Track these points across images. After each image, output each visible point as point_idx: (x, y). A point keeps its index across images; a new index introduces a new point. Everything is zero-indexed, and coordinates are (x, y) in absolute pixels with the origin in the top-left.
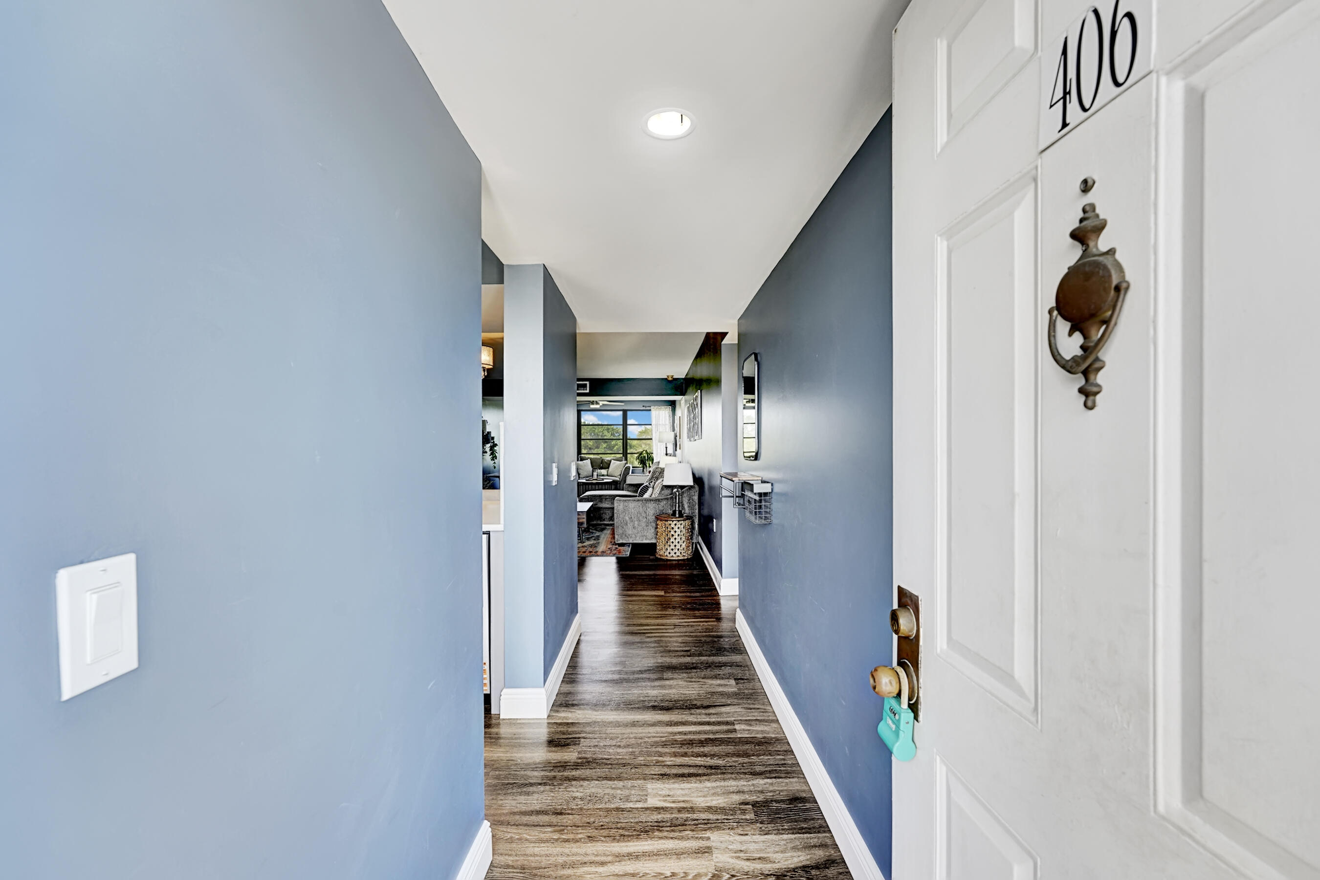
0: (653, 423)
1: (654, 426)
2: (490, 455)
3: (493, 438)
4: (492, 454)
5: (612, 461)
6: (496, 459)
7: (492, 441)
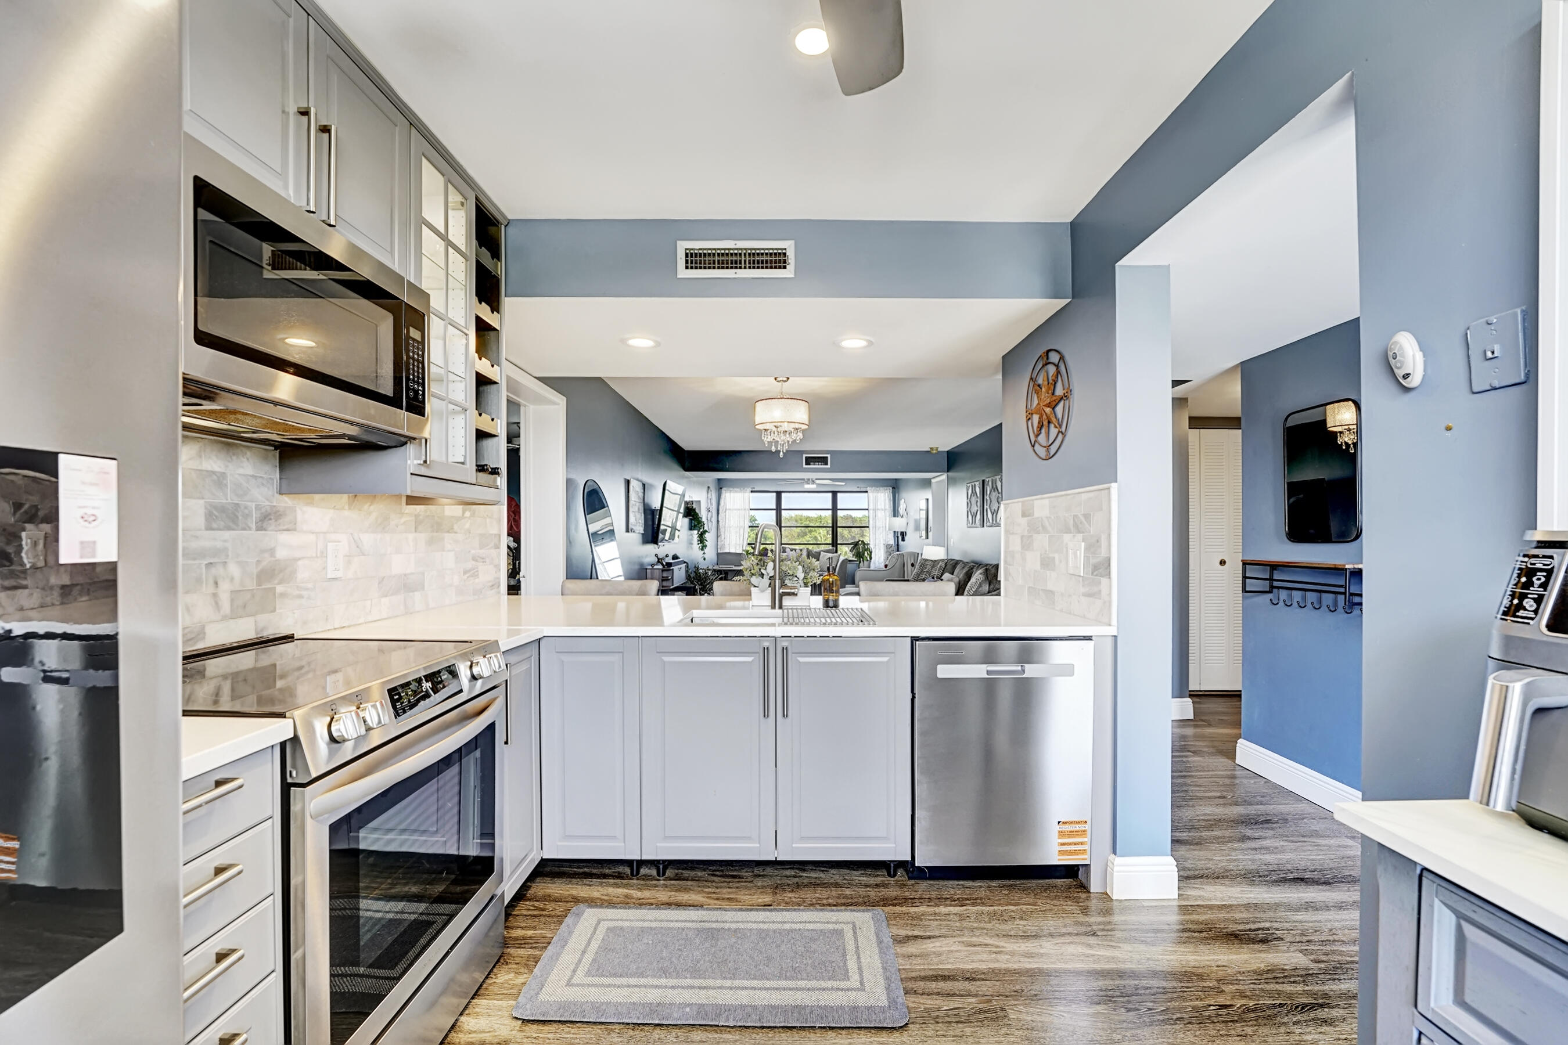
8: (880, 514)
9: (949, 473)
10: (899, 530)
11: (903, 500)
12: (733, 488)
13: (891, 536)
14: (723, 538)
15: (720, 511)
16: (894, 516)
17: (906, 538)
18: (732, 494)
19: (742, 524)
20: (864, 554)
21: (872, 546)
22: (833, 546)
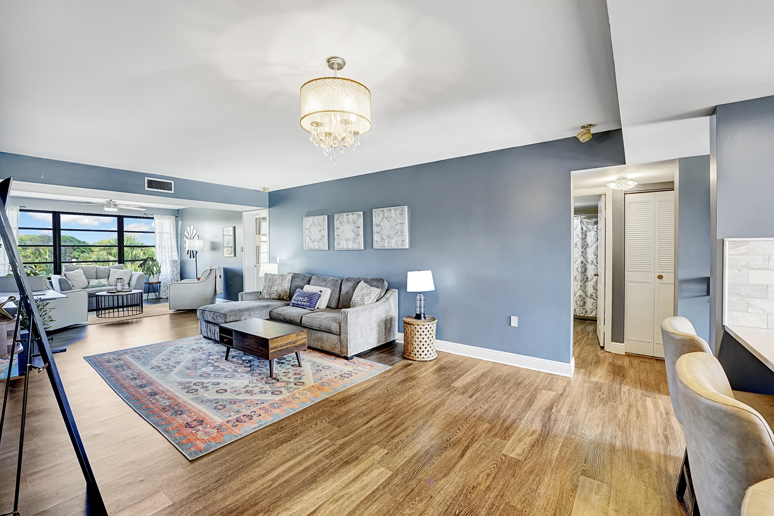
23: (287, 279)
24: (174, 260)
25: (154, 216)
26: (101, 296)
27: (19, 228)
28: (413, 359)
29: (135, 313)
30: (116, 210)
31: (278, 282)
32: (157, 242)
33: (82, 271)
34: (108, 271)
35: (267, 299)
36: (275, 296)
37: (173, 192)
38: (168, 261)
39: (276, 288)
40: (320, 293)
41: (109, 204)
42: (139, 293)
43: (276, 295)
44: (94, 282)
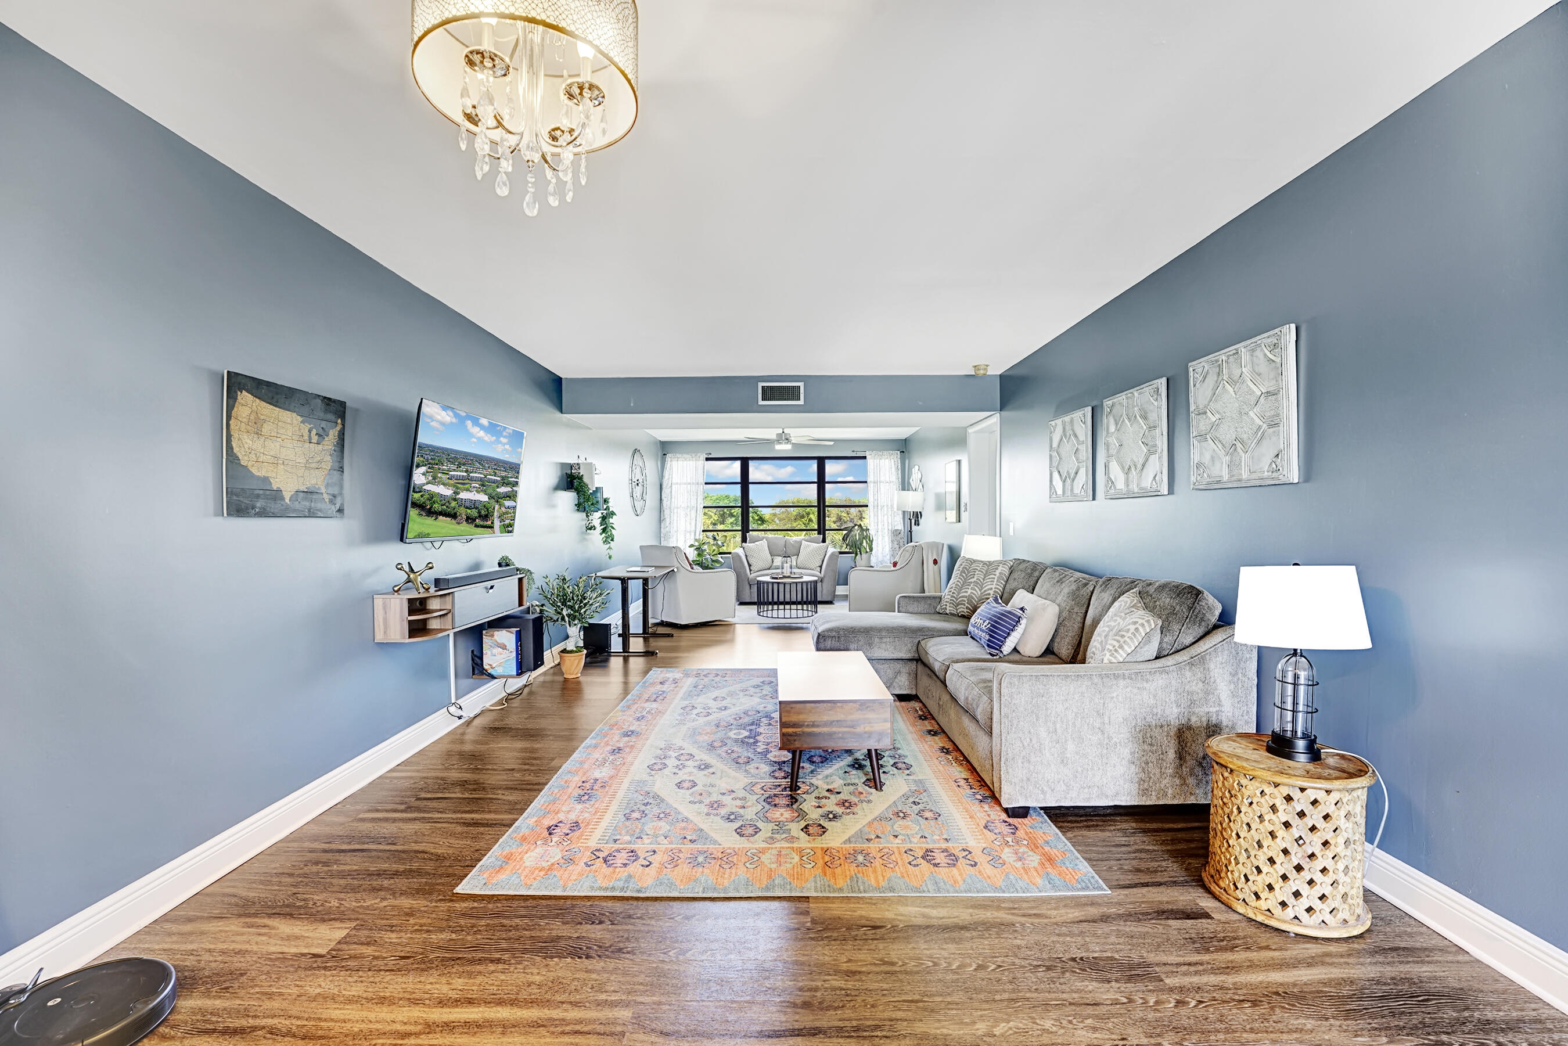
0: (870, 479)
1: (871, 485)
2: (601, 534)
3: (606, 501)
4: (604, 530)
5: (803, 542)
6: (612, 540)
7: (605, 507)
8: (883, 488)
9: (1002, 413)
10: (911, 509)
11: (917, 467)
12: (682, 453)
13: (899, 518)
14: (667, 524)
15: (664, 486)
16: (903, 489)
17: (921, 521)
18: (680, 463)
19: (694, 503)
20: (861, 544)
21: (872, 532)
22: (819, 533)
23: (997, 573)
24: (896, 530)
25: (867, 454)
26: (764, 583)
27: (706, 483)
28: (1224, 897)
29: (806, 613)
30: (789, 447)
31: (975, 579)
32: (871, 499)
33: (764, 543)
34: (797, 545)
35: (952, 614)
36: (965, 610)
37: (801, 402)
38: (886, 531)
39: (969, 591)
40: (1019, 613)
41: (784, 438)
42: (811, 582)
43: (967, 608)
44: (778, 561)
